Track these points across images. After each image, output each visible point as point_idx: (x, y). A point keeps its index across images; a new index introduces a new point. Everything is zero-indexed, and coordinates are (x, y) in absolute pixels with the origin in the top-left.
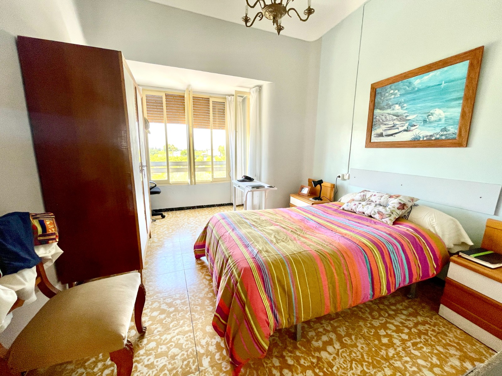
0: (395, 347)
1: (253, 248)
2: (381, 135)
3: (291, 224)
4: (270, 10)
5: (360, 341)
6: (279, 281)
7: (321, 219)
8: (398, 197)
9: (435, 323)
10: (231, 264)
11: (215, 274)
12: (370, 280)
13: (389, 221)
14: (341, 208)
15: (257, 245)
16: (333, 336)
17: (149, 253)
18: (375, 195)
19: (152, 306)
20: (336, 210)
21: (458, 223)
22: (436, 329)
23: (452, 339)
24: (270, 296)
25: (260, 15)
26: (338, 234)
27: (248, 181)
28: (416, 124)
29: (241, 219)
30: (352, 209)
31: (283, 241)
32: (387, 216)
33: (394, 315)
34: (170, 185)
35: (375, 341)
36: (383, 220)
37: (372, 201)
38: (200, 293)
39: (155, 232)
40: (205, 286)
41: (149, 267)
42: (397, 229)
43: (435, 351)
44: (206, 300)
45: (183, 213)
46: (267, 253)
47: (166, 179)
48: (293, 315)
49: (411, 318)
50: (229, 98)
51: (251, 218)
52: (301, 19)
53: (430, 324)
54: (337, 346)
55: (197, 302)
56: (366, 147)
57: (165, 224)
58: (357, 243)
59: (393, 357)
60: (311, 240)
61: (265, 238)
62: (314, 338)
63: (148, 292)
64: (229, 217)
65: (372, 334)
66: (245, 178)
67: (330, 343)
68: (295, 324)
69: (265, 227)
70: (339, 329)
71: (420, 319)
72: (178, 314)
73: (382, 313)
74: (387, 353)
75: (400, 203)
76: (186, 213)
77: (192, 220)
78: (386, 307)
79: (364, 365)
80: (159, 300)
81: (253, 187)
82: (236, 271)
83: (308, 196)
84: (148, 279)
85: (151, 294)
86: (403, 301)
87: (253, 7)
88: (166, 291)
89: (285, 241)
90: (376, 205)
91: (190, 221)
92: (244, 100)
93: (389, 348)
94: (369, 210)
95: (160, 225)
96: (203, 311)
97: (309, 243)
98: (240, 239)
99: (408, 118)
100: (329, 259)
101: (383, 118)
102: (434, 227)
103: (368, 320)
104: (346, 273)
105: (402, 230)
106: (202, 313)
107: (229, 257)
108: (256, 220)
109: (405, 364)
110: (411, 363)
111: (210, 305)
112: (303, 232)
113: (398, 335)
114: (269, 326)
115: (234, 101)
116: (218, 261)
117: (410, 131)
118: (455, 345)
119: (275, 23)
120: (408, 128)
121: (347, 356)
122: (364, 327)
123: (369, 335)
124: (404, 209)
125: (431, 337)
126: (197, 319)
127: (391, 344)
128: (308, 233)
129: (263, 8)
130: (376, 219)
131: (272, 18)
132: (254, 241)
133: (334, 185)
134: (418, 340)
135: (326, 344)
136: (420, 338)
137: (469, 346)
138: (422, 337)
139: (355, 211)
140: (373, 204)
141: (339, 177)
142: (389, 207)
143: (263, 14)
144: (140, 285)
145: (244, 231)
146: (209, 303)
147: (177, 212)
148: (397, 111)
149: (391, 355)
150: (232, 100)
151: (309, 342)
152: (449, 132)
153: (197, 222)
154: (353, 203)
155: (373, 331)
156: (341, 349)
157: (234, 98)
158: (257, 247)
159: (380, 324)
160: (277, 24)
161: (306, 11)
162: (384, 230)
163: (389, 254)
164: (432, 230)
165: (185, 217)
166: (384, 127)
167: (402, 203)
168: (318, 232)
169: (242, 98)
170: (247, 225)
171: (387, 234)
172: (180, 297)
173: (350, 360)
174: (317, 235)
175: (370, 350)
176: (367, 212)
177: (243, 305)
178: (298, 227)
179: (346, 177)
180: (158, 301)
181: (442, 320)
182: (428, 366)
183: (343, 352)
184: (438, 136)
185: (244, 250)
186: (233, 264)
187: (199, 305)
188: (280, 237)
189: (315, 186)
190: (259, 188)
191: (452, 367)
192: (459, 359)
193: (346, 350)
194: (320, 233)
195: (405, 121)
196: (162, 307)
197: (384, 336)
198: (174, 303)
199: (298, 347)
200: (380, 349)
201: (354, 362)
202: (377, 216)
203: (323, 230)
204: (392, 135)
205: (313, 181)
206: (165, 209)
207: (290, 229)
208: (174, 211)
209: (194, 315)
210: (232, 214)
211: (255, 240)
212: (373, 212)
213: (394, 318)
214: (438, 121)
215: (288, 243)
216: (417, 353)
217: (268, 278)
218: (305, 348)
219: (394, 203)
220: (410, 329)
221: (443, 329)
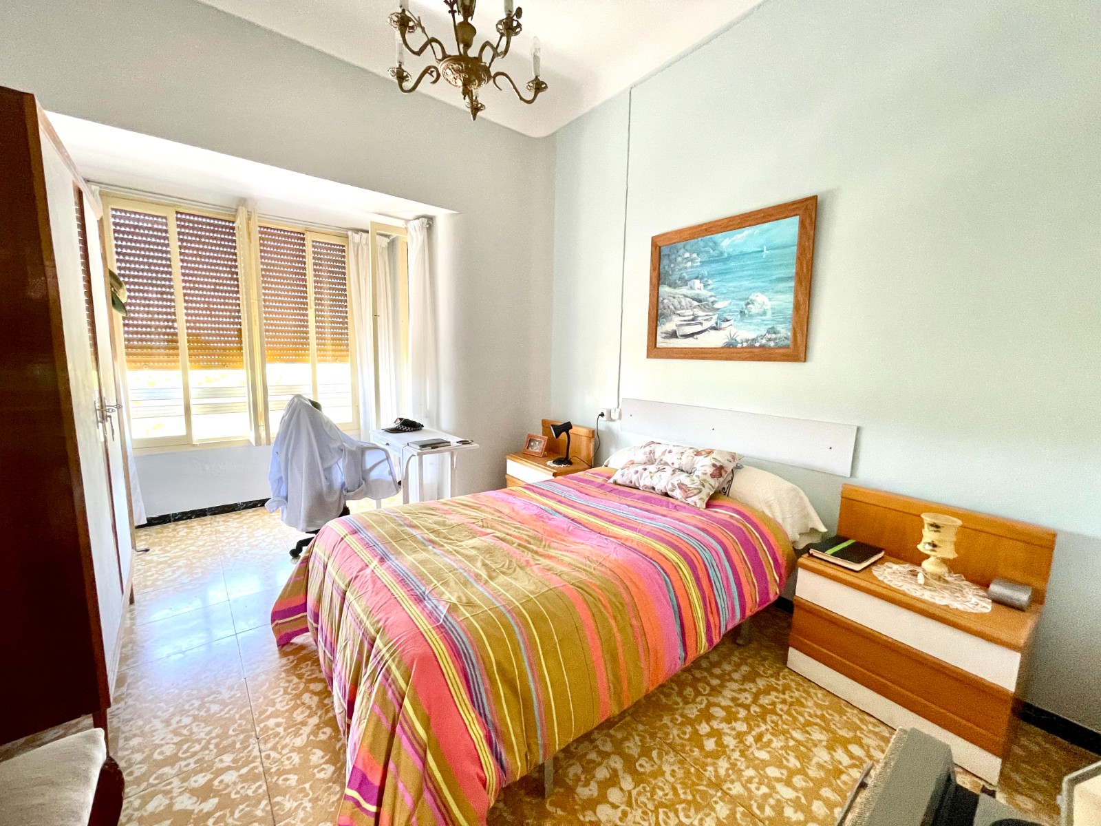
0: (728, 752)
1: (435, 602)
2: (673, 335)
3: (516, 528)
4: (455, 66)
5: (667, 761)
6: (502, 671)
7: (575, 508)
8: (709, 452)
9: (784, 685)
10: (384, 650)
11: (341, 679)
12: (678, 629)
13: (699, 501)
14: (611, 481)
15: (446, 592)
16: (617, 763)
17: (129, 648)
18: (670, 452)
19: (146, 811)
20: (601, 486)
21: (802, 494)
22: (786, 696)
23: (812, 711)
24: (484, 712)
25: (432, 72)
26: (612, 539)
27: (408, 431)
28: (728, 318)
29: (399, 529)
30: (631, 482)
31: (504, 573)
32: (695, 492)
33: (719, 686)
34: (192, 449)
35: (693, 751)
36: (690, 500)
37: (666, 464)
38: (297, 734)
39: (149, 583)
40: (308, 711)
41: (129, 691)
42: (712, 517)
43: (792, 743)
44: (315, 750)
45: (235, 519)
46: (470, 609)
47: (183, 432)
48: (537, 744)
49: (747, 686)
50: (357, 237)
51: (423, 523)
52: (521, 98)
53: (776, 690)
54: (627, 783)
55: (287, 762)
56: (648, 356)
57: (180, 557)
58: (650, 554)
59: (728, 775)
60: (561, 562)
61: (461, 571)
62: (579, 779)
63: (129, 770)
64: (368, 527)
65: (687, 736)
66: (402, 424)
67: (613, 781)
68: (541, 762)
69: (459, 544)
70: (627, 744)
71: (761, 683)
72: (232, 814)
73: (700, 686)
74: (716, 771)
75: (714, 465)
76: (244, 518)
77: (262, 535)
78: (705, 674)
79: (680, 810)
80: (169, 787)
81: (423, 446)
82: (398, 667)
83: (544, 456)
84: (127, 728)
85: (137, 774)
86: (731, 653)
87: (418, 53)
88: (188, 754)
89: (508, 572)
90: (674, 471)
91: (255, 541)
92: (392, 244)
93: (718, 758)
94: (662, 482)
95: (165, 562)
96: (307, 786)
97: (560, 568)
98: (403, 581)
99: (716, 306)
100: (601, 598)
101: (676, 303)
102: (770, 507)
103: (677, 709)
104: (634, 622)
105: (722, 517)
106: (304, 790)
107: (378, 632)
108: (436, 527)
109: (749, 785)
110: (756, 780)
111: (326, 762)
112: (544, 543)
113: (730, 726)
114: (485, 788)
115: (367, 244)
116: (346, 645)
117: (720, 329)
118: (818, 721)
119: (467, 97)
120: (717, 323)
121: (647, 801)
122: (670, 724)
123: (681, 741)
124: (721, 475)
125: (781, 716)
126: (290, 814)
127: (721, 750)
128: (553, 544)
129: (440, 60)
130: (677, 499)
131: (460, 83)
132: (436, 582)
133: (594, 431)
134: (763, 727)
135: (605, 785)
136: (765, 722)
137: (837, 717)
138: (768, 719)
139: (637, 485)
140: (669, 470)
141: (602, 415)
142: (696, 473)
143: (441, 72)
144: (105, 764)
145: (408, 560)
146: (323, 757)
147: (217, 520)
148: (697, 292)
149: (722, 772)
150: (364, 242)
151: (571, 791)
152: (779, 335)
153: (278, 541)
154: (632, 470)
155: (689, 729)
156: (634, 788)
157: (367, 239)
158: (444, 597)
159: (698, 711)
160: (471, 98)
161: (531, 84)
162: (694, 522)
163: (707, 570)
164: (767, 512)
165: (241, 530)
166: (677, 320)
167: (718, 464)
168: (572, 539)
169: (387, 240)
170: (416, 541)
171: (699, 528)
172: (234, 761)
173: (653, 809)
174: (573, 547)
175: (688, 772)
176: (660, 486)
177: (420, 751)
178: (532, 533)
179: (615, 416)
180: (164, 791)
181: (793, 677)
182: (784, 777)
183: (639, 794)
184: (764, 341)
185: (414, 610)
186: (388, 651)
187: (294, 770)
188: (496, 563)
189: (557, 436)
190: (437, 447)
191: (820, 766)
192: (827, 747)
193: (644, 788)
194: (578, 541)
195: (711, 311)
196: (177, 807)
197: (709, 735)
198: (216, 783)
199: (548, 811)
200: (704, 765)
201: (661, 810)
202: (678, 493)
203: (582, 533)
204: (692, 335)
205: (553, 426)
206: (179, 513)
207: (515, 540)
208: (206, 515)
209: (278, 803)
210: (374, 518)
211: (439, 578)
212: (670, 486)
213: (720, 692)
214: (761, 315)
215: (513, 576)
216: (763, 755)
217: (476, 670)
218: (564, 809)
219: (704, 466)
220: (747, 707)
221: (797, 694)
